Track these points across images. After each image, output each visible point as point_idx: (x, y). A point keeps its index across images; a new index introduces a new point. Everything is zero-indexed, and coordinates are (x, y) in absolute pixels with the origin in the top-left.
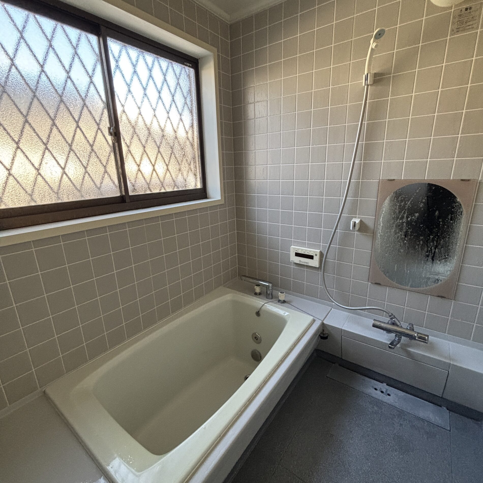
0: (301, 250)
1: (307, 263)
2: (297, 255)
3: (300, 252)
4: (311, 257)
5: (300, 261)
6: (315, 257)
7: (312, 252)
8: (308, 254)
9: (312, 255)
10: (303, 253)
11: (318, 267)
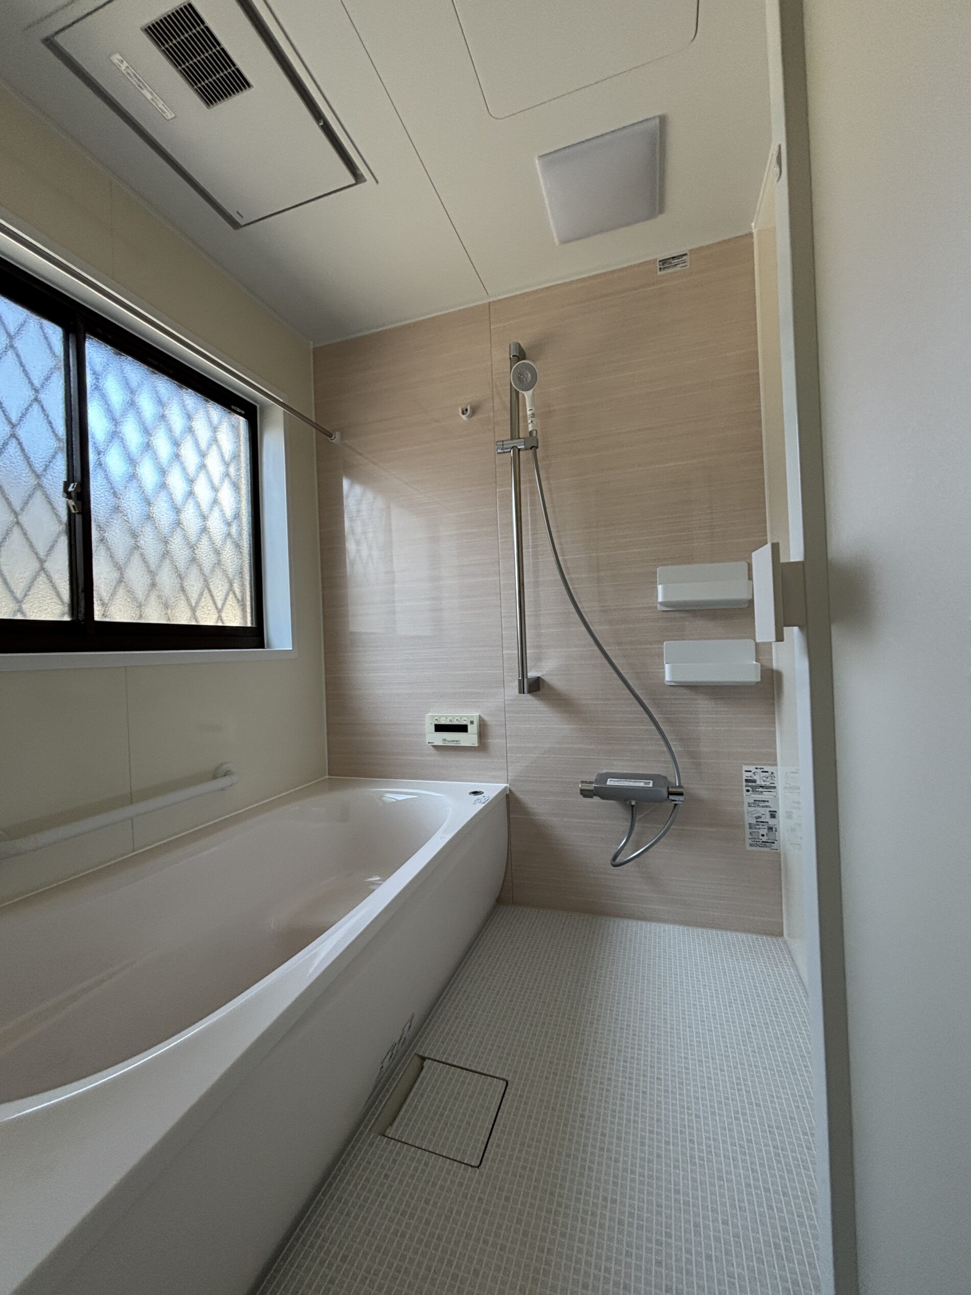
0: (443, 718)
1: (457, 741)
2: (439, 728)
3: (443, 722)
4: (463, 728)
5: (444, 740)
6: (470, 728)
7: (465, 719)
8: (457, 723)
9: (464, 723)
10: (448, 723)
11: (477, 745)
